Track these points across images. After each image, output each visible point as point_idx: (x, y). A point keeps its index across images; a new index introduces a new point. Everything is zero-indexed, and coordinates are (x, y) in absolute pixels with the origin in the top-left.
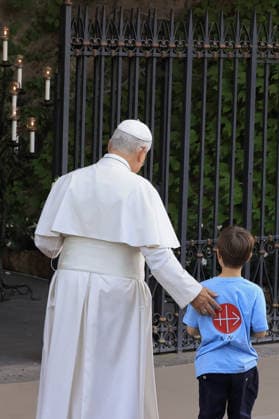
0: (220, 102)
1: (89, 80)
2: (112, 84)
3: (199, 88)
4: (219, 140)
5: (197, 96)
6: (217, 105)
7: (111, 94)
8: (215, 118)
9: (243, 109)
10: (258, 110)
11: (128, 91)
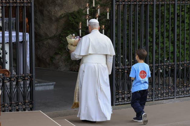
0: (165, 18)
1: (121, 12)
2: (129, 13)
3: (158, 14)
4: (165, 31)
5: (157, 16)
6: (164, 19)
7: (129, 16)
8: (164, 24)
9: (173, 20)
10: (178, 21)
11: (135, 15)
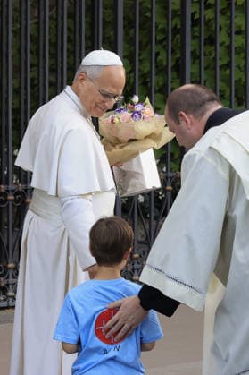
0: (154, 28)
1: (14, 9)
2: (39, 14)
3: (131, 14)
4: (154, 72)
5: (129, 23)
6: (151, 32)
7: (38, 23)
8: (149, 47)
9: (178, 36)
10: (193, 38)
11: (57, 19)
